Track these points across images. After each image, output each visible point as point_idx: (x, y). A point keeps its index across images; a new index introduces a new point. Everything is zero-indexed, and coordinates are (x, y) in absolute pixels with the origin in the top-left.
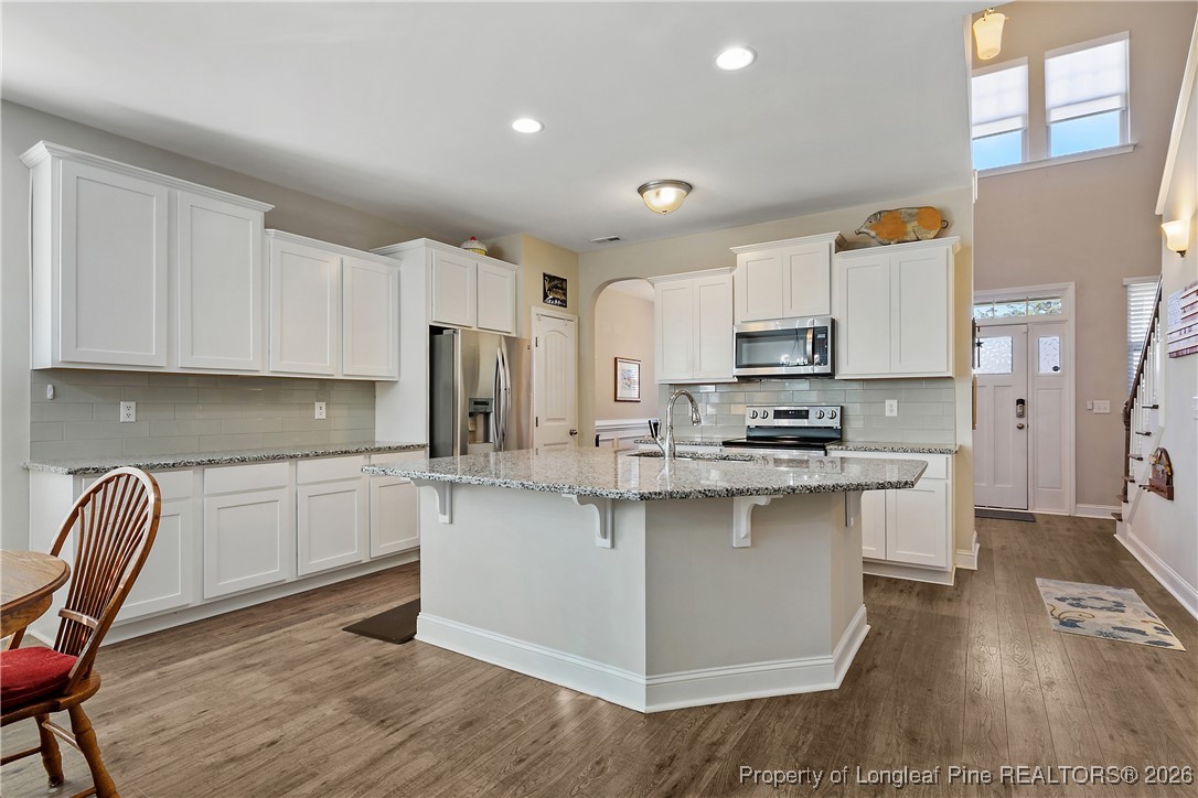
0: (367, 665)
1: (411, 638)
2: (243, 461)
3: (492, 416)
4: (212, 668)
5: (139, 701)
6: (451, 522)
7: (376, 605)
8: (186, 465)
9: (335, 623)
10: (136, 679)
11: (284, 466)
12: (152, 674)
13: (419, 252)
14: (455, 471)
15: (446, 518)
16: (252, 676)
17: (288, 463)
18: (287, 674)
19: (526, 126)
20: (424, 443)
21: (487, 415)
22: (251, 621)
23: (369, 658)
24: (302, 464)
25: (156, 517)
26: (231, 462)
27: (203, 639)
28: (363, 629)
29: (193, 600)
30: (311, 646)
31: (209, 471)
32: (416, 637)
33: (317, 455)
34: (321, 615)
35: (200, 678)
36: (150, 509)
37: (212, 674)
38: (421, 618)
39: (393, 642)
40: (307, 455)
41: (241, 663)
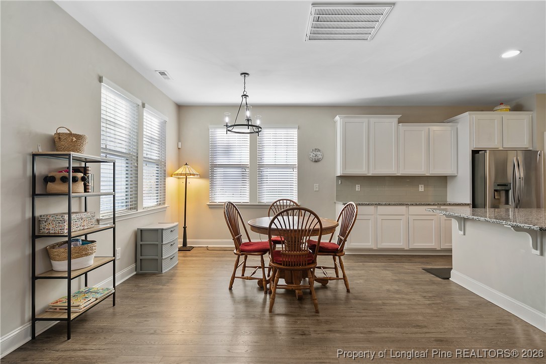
0: (426, 281)
1: (448, 279)
2: (389, 205)
3: (511, 192)
4: (377, 267)
5: (357, 268)
6: (464, 235)
7: (438, 265)
8: (372, 205)
9: (420, 266)
10: (357, 264)
11: (404, 207)
12: (361, 264)
13: (466, 119)
14: (486, 217)
15: (462, 233)
16: (388, 272)
17: (405, 207)
18: (398, 275)
19: (511, 54)
20: (469, 203)
21: (507, 192)
22: (392, 259)
23: (428, 279)
24: (411, 207)
25: (356, 215)
26: (385, 205)
27: (376, 259)
28: (429, 271)
29: (374, 247)
30: (409, 270)
31: (379, 207)
32: (450, 279)
33: (416, 205)
34: (416, 263)
35: (373, 268)
36: (355, 213)
37: (376, 268)
38: (452, 271)
39: (440, 278)
40: (413, 204)
41: (385, 268)
